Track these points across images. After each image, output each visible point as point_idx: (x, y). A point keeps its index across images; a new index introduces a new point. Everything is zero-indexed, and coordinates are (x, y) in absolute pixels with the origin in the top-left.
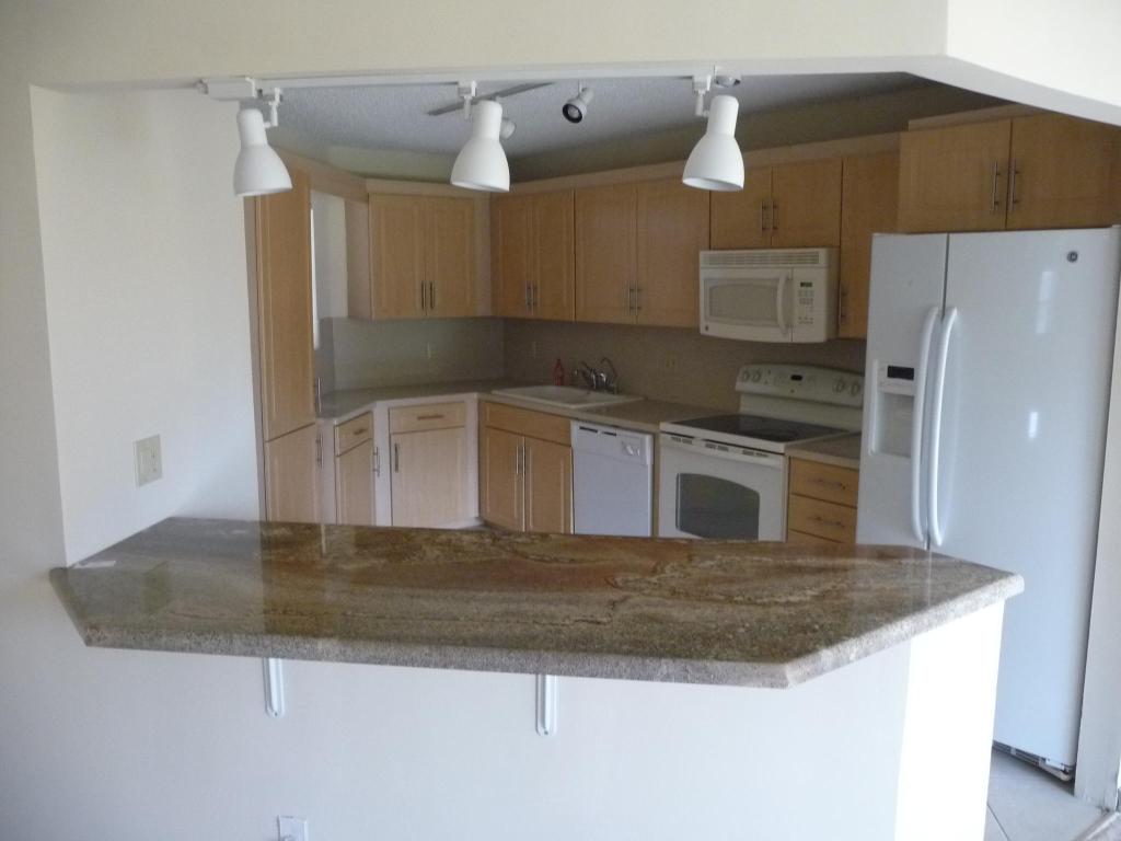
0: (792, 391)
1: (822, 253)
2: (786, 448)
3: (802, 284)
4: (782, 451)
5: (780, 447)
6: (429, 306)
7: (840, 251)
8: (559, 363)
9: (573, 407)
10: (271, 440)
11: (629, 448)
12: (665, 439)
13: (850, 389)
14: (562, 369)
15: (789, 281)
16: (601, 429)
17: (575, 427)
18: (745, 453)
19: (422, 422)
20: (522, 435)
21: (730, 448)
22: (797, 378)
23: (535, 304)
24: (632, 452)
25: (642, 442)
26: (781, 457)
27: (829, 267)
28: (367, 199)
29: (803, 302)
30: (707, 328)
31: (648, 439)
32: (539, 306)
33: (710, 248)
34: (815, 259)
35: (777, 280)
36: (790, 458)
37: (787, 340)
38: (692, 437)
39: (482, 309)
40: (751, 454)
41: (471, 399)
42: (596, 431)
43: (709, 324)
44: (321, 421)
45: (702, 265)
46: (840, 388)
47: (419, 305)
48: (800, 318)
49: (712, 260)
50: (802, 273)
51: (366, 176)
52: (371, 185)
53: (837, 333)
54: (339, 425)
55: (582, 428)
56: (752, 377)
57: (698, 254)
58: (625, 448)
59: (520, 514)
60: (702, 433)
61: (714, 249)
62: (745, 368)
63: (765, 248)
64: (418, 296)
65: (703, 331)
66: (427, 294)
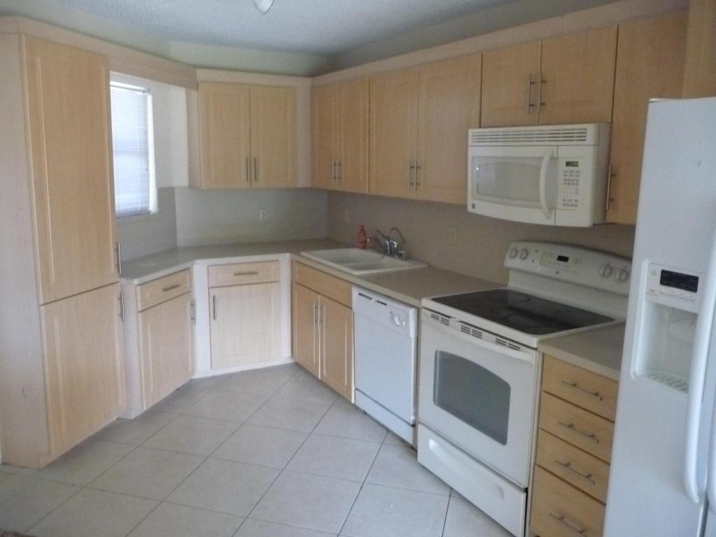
0: (557, 272)
1: (590, 129)
2: (540, 342)
3: (568, 164)
4: (535, 346)
5: (533, 340)
6: (253, 179)
7: (611, 127)
8: (363, 230)
9: (357, 273)
10: (44, 304)
11: (396, 319)
12: (426, 315)
13: (617, 276)
14: (365, 234)
15: (554, 159)
16: (375, 298)
17: (355, 292)
18: (498, 342)
19: (238, 277)
20: (319, 293)
21: (484, 334)
22: (563, 259)
23: (340, 178)
24: (398, 323)
25: (407, 315)
26: (534, 352)
27: (597, 144)
28: (197, 87)
29: (569, 182)
30: (473, 206)
31: (412, 312)
32: (343, 179)
33: (480, 127)
34: (582, 136)
35: (541, 158)
36: (544, 354)
37: (550, 222)
38: (449, 317)
39: (303, 181)
40: (503, 344)
41: (284, 259)
42: (371, 299)
43: (476, 202)
44: (123, 281)
45: (470, 142)
46: (607, 273)
47: (244, 177)
48: (564, 200)
49: (481, 139)
50: (567, 151)
51: (196, 66)
52: (201, 74)
53: (605, 217)
54: (140, 285)
55: (360, 294)
56: (519, 255)
57: (467, 131)
58: (392, 318)
59: (317, 361)
60: (458, 315)
61: (484, 127)
62: (513, 245)
63: (533, 125)
64: (243, 170)
65: (470, 209)
66: (252, 167)
